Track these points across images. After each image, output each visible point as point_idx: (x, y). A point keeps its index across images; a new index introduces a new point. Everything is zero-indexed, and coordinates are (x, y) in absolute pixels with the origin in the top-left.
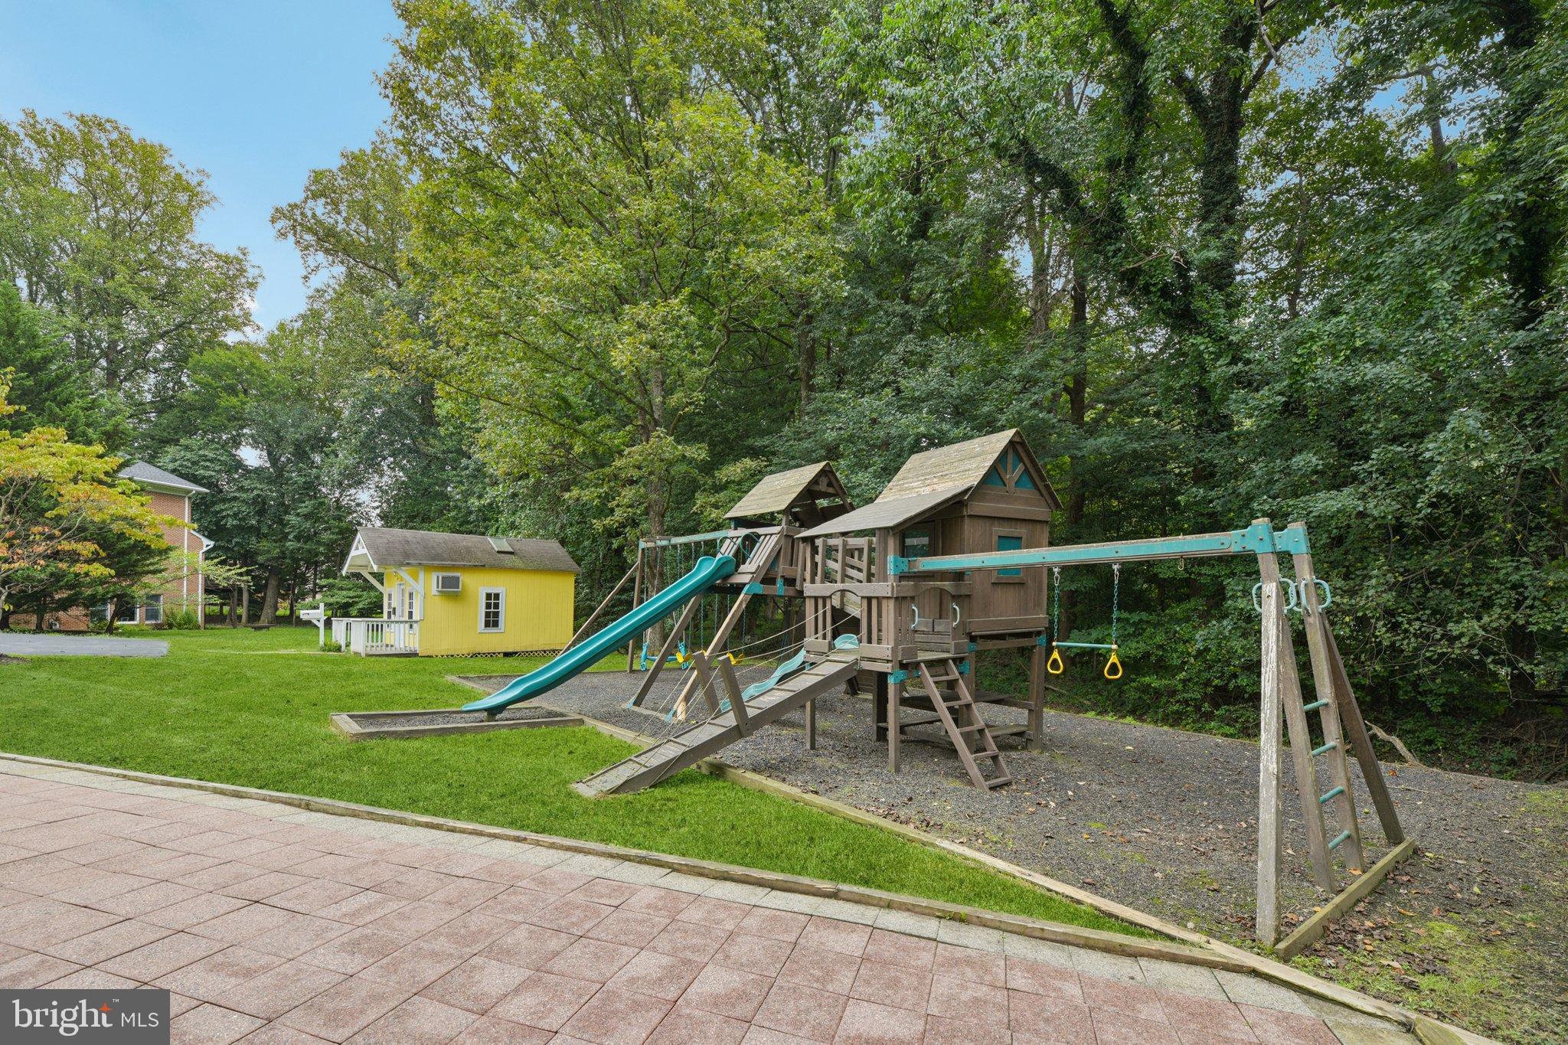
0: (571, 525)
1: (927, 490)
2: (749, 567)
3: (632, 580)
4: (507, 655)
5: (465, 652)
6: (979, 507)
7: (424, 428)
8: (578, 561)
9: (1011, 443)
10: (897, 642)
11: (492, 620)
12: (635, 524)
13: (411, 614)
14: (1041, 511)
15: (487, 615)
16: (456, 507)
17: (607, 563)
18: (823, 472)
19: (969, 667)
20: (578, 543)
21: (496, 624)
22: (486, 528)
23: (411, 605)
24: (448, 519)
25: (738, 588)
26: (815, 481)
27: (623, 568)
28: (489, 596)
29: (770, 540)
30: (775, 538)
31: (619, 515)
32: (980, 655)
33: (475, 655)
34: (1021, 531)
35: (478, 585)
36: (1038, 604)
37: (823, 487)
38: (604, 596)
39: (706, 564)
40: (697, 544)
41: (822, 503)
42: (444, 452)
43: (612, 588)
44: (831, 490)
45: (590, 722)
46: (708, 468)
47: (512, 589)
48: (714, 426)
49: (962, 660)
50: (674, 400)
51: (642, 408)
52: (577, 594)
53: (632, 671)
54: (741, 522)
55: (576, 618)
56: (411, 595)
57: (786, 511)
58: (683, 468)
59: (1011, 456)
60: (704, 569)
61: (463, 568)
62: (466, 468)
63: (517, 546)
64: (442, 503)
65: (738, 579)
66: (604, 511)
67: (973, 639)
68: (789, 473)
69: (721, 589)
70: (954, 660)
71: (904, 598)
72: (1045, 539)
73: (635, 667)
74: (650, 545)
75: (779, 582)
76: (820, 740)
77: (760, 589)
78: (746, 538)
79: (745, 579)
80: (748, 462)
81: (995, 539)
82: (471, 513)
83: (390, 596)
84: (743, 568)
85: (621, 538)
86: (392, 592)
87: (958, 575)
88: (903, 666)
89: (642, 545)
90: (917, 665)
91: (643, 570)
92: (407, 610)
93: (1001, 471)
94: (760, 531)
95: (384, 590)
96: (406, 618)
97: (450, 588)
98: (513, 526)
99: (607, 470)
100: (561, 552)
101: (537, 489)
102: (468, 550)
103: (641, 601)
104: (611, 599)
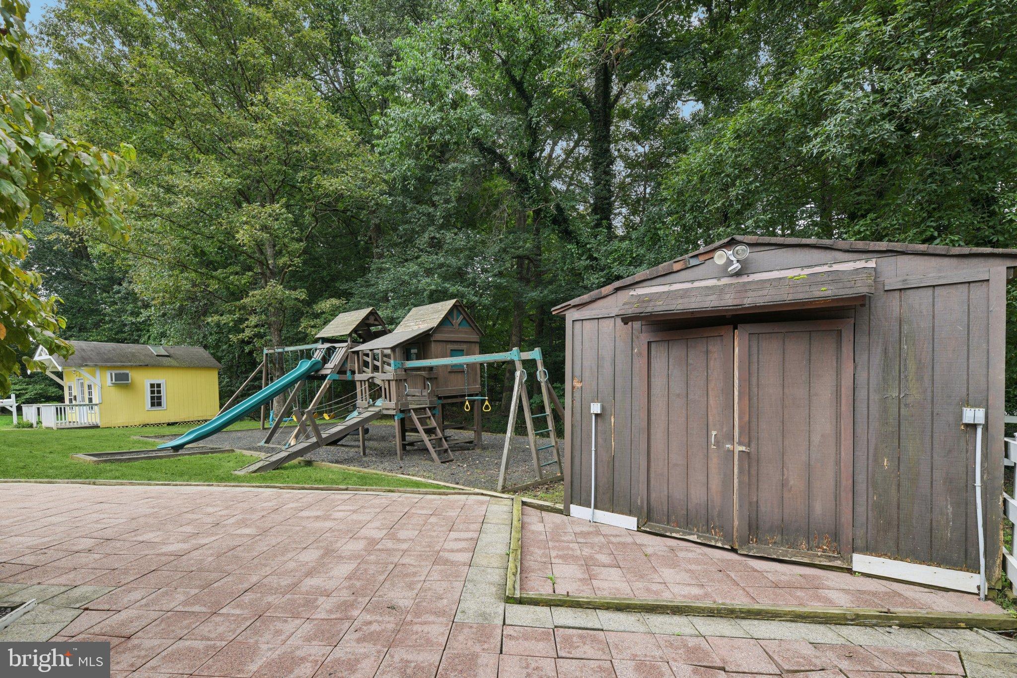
0: (211, 334)
1: (416, 327)
2: (330, 365)
3: (261, 372)
4: (169, 424)
5: (137, 424)
6: (438, 336)
7: (76, 260)
8: (219, 359)
9: (454, 306)
10: (398, 401)
11: (156, 401)
12: (260, 336)
13: (90, 400)
14: (475, 337)
15: (152, 398)
16: (111, 321)
17: (242, 360)
18: (371, 313)
19: (438, 412)
20: (217, 346)
21: (159, 404)
22: (140, 336)
23: (90, 393)
24: (104, 330)
25: (324, 377)
26: (367, 318)
27: (254, 364)
28: (152, 386)
29: (341, 350)
30: (344, 350)
31: (248, 333)
32: (443, 406)
33: (145, 425)
34: (464, 347)
35: (143, 380)
36: (475, 381)
37: (371, 321)
38: (241, 383)
39: (304, 364)
40: (302, 351)
41: (373, 329)
42: (96, 280)
43: (247, 378)
44: (376, 323)
45: (238, 451)
46: (309, 303)
47: (170, 381)
48: (314, 272)
49: (434, 408)
50: (281, 261)
51: (260, 262)
52: (220, 383)
53: (264, 429)
54: (325, 340)
55: (220, 399)
56: (90, 387)
57: (350, 335)
58: (292, 303)
59: (455, 312)
60: (304, 366)
61: (131, 367)
62: (119, 292)
63: (172, 351)
64: (98, 318)
65: (324, 372)
66: (237, 328)
67: (440, 398)
68: (353, 313)
69: (313, 377)
70: (430, 408)
71: (401, 380)
72: (478, 351)
73: (266, 426)
74: (271, 351)
75: (349, 373)
76: (367, 451)
77: (337, 377)
78: (328, 349)
79: (328, 372)
80: (334, 301)
81: (449, 351)
82: (125, 325)
83: (70, 388)
84: (326, 366)
85: (251, 346)
86: (72, 384)
87: (431, 369)
88: (402, 411)
89: (265, 351)
90: (409, 410)
91: (267, 366)
92: (87, 396)
93: (450, 318)
94: (336, 345)
95: (65, 383)
96: (87, 402)
97: (122, 381)
98: (163, 335)
99: (238, 303)
100: (204, 354)
101: (181, 311)
102: (133, 355)
103: (267, 384)
104: (246, 386)
